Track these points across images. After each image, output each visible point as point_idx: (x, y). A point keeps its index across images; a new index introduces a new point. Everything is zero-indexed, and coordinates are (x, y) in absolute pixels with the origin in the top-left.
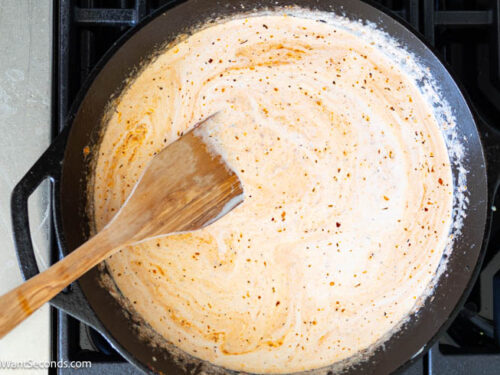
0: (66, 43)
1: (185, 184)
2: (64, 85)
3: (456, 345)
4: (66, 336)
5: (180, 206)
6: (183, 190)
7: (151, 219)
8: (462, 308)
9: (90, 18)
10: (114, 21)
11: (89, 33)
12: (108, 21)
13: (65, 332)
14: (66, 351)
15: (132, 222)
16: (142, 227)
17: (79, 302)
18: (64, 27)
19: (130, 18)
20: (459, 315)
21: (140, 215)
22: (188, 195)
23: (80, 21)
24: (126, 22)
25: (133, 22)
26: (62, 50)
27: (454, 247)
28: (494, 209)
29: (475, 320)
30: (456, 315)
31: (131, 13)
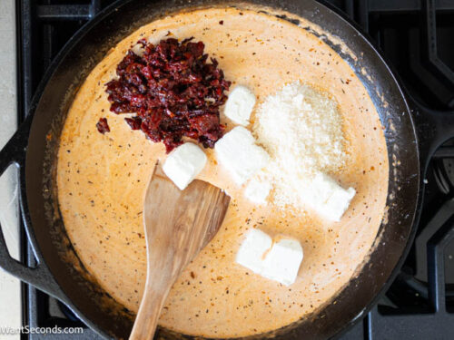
0: (28, 37)
1: (181, 209)
2: (28, 75)
3: (395, 307)
4: (35, 305)
5: (189, 227)
6: (183, 213)
7: (175, 253)
8: (399, 272)
9: (50, 14)
10: (72, 16)
11: (50, 27)
12: (67, 16)
13: (35, 302)
14: (35, 319)
15: (163, 266)
16: (173, 264)
17: (45, 276)
18: (27, 22)
19: (87, 13)
20: (397, 278)
21: (165, 256)
22: (189, 215)
23: (41, 16)
24: (84, 16)
25: (90, 16)
26: (26, 44)
27: (389, 218)
28: (426, 181)
29: (411, 283)
30: (392, 280)
31: (88, 8)
